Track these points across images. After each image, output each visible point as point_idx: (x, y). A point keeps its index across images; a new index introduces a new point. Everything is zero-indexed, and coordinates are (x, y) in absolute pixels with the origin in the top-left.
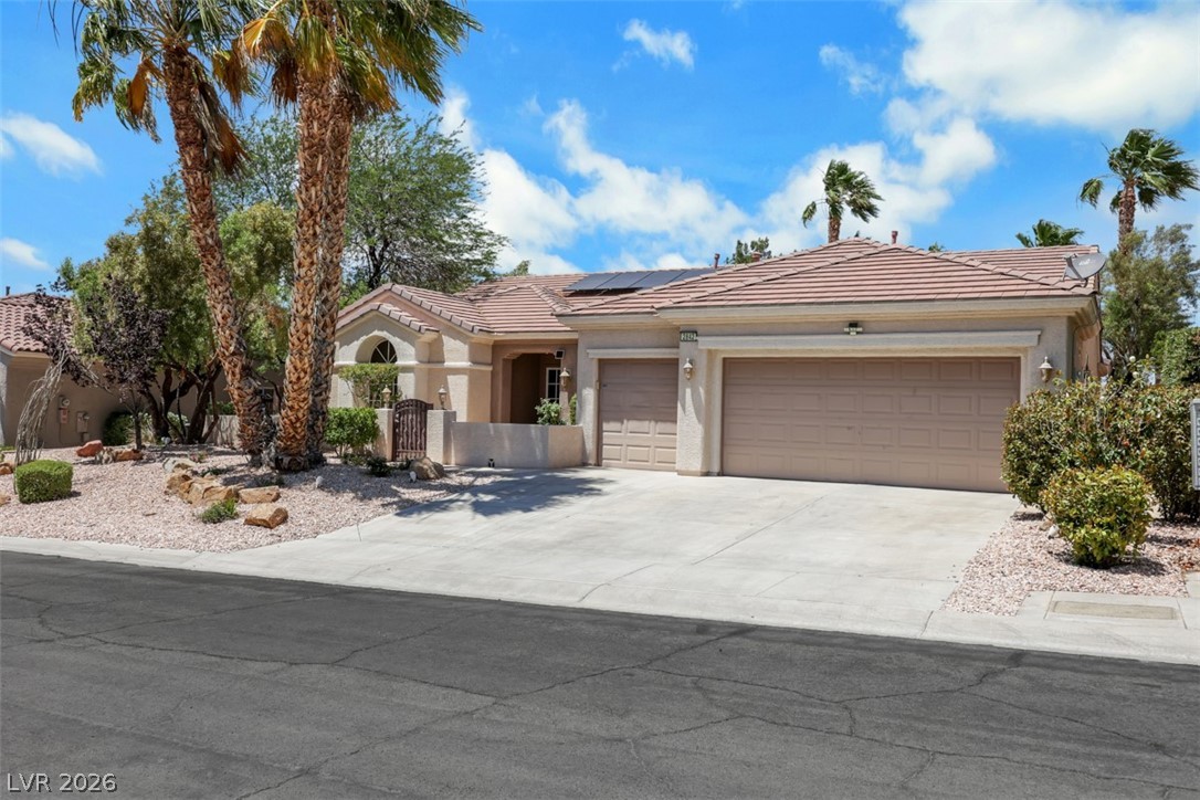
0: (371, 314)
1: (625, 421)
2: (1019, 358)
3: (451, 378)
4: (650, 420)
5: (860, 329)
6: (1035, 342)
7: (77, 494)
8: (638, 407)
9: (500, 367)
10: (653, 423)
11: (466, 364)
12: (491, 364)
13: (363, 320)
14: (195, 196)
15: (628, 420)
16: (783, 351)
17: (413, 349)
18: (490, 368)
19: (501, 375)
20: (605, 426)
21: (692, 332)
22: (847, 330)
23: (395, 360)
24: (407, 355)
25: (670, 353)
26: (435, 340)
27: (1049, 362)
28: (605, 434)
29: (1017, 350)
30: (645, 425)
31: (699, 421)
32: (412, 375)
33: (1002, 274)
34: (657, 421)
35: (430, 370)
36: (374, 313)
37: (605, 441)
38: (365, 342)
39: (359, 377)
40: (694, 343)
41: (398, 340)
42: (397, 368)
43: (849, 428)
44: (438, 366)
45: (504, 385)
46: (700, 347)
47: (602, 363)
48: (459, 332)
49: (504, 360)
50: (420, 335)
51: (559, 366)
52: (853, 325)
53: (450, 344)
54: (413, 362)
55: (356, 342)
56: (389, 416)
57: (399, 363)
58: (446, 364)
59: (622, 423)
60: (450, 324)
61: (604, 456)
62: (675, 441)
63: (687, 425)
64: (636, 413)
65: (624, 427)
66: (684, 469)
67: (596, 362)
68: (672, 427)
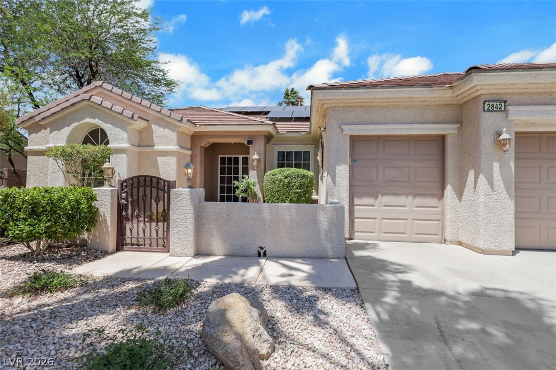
0: (82, 104)
1: (380, 196)
3: (160, 160)
4: (408, 195)
8: (392, 181)
9: (198, 152)
10: (410, 197)
11: (174, 148)
12: (191, 150)
13: (74, 108)
15: (383, 195)
17: (126, 134)
18: (190, 153)
19: (198, 159)
20: (357, 201)
21: (499, 102)
23: (107, 143)
24: (119, 138)
25: (445, 129)
26: (145, 128)
28: (356, 207)
30: (402, 200)
32: (125, 155)
34: (415, 196)
35: (140, 152)
36: (86, 103)
37: (356, 215)
38: (75, 128)
39: (70, 155)
40: (502, 115)
41: (110, 126)
42: (110, 149)
44: (149, 149)
45: (201, 165)
47: (354, 139)
48: (168, 122)
49: (201, 147)
50: (132, 122)
51: (249, 152)
53: (158, 131)
54: (125, 145)
55: (67, 128)
56: (112, 197)
57: (110, 145)
58: (155, 147)
59: (376, 198)
60: (159, 115)
61: (356, 230)
62: (443, 213)
63: (496, 201)
64: (392, 188)
65: (378, 201)
66: (493, 247)
67: (348, 138)
68: (433, 201)
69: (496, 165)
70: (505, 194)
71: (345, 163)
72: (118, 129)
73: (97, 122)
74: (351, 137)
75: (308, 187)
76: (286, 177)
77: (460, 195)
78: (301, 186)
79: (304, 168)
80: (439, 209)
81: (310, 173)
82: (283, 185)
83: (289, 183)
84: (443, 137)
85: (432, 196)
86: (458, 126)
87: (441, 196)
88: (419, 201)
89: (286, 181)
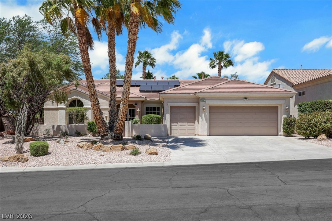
1: (178, 123)
2: (278, 106)
4: (186, 122)
5: (247, 99)
6: (284, 103)
8: (182, 119)
10: (187, 123)
11: (108, 107)
14: (85, 53)
15: (179, 122)
16: (225, 104)
20: (172, 124)
21: (204, 99)
22: (244, 99)
23: (83, 106)
24: (87, 104)
25: (195, 105)
27: (288, 107)
28: (172, 126)
29: (278, 104)
30: (185, 124)
31: (206, 122)
32: (90, 111)
33: (271, 87)
34: (188, 123)
36: (74, 91)
37: (172, 129)
40: (204, 102)
41: (83, 99)
42: (84, 108)
43: (241, 123)
46: (206, 103)
47: (171, 107)
51: (135, 108)
52: (246, 98)
53: (101, 101)
54: (90, 107)
59: (177, 123)
61: (172, 133)
62: (195, 128)
63: (203, 123)
64: (182, 121)
65: (178, 124)
66: (202, 134)
67: (170, 107)
68: (192, 124)
69: (203, 114)
70: (205, 121)
71: (169, 114)
72: (87, 100)
73: (78, 98)
74: (170, 106)
75: (159, 121)
76: (151, 118)
77: (198, 122)
78: (156, 121)
79: (157, 114)
80: (194, 126)
81: (160, 116)
82: (150, 121)
83: (152, 120)
84: (195, 106)
85: (192, 122)
86: (197, 104)
87: (195, 123)
88: (189, 124)
89: (151, 119)
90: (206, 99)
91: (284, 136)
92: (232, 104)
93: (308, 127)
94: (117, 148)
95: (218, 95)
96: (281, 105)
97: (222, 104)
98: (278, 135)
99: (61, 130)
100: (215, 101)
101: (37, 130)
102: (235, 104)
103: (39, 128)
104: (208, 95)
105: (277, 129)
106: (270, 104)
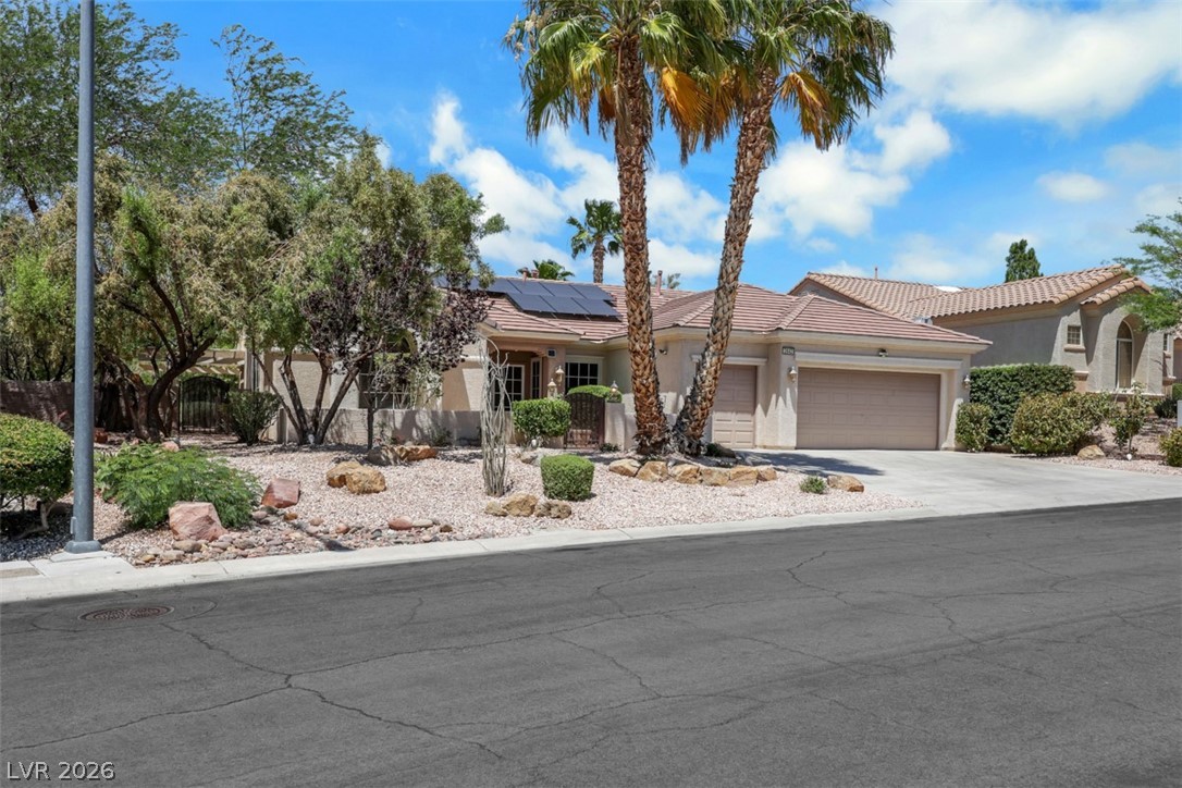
2: (939, 376)
4: (732, 412)
5: (887, 354)
6: (959, 367)
7: (594, 496)
10: (734, 413)
21: (791, 348)
22: (881, 354)
25: (754, 362)
29: (940, 370)
30: (729, 415)
31: (795, 412)
34: (737, 412)
40: (791, 356)
52: (884, 351)
62: (754, 426)
63: (787, 415)
68: (747, 416)
69: (788, 390)
70: (792, 410)
77: (765, 411)
80: (752, 423)
84: (756, 367)
85: (748, 412)
86: (765, 360)
87: (753, 413)
88: (740, 416)
90: (794, 346)
91: (957, 450)
92: (848, 365)
93: (1054, 427)
94: (746, 476)
95: (826, 339)
96: (950, 372)
97: (826, 364)
98: (937, 449)
99: (417, 427)
100: (816, 355)
101: (340, 427)
102: (853, 366)
103: (345, 421)
104: (804, 338)
105: (934, 434)
106: (927, 369)
